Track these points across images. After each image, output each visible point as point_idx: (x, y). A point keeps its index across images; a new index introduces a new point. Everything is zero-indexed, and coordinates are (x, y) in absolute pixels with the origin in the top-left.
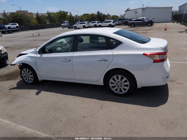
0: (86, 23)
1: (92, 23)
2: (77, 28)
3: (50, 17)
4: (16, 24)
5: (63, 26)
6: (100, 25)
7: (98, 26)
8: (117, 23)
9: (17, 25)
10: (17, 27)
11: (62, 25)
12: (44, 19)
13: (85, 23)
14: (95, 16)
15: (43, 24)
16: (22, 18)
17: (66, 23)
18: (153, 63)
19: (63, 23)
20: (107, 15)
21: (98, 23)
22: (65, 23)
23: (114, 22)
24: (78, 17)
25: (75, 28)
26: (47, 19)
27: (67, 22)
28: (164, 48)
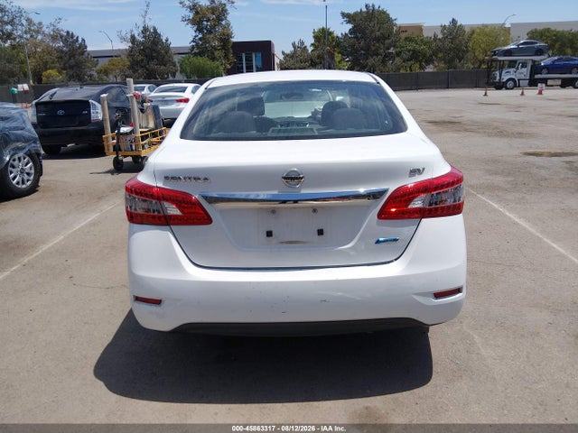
28: (164, 171)
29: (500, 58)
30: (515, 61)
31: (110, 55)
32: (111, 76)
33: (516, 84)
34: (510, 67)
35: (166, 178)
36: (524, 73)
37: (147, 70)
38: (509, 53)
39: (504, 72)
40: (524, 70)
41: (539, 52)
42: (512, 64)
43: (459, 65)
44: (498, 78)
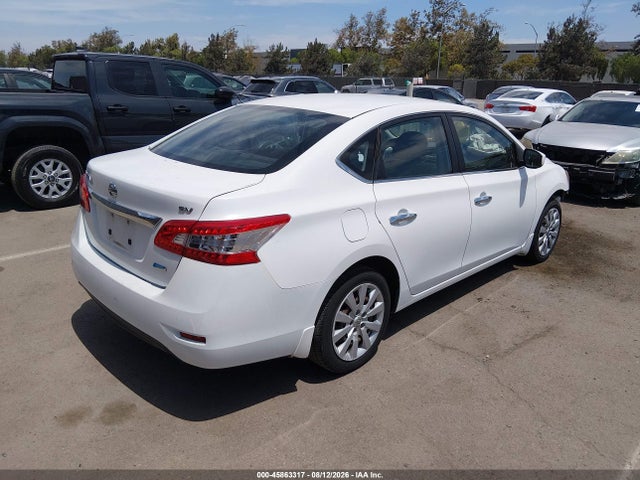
31: (523, 50)
32: (516, 74)
37: (558, 69)
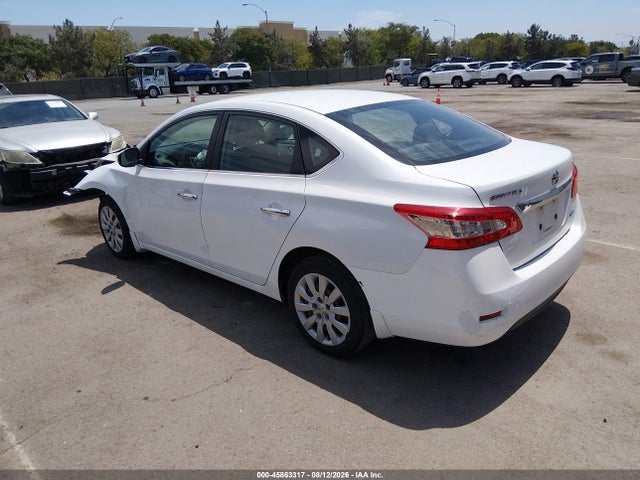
0: (464, 68)
1: (492, 67)
2: (432, 82)
3: (355, 45)
4: (244, 66)
5: (389, 75)
6: (517, 77)
7: (509, 78)
8: (590, 70)
9: (248, 68)
10: (246, 73)
11: (388, 71)
12: (333, 52)
13: (462, 68)
14: (520, 40)
15: (327, 66)
16: (266, 46)
17: (403, 65)
18: (426, 247)
19: (391, 64)
20: (570, 41)
21: (515, 67)
22: (398, 64)
23: (574, 67)
24: (454, 43)
25: (425, 83)
26: (345, 50)
27: (406, 64)
28: (489, 192)
29: (136, 65)
30: (152, 68)
33: (159, 93)
34: (147, 74)
35: (493, 198)
36: (163, 80)
38: (142, 59)
39: (144, 79)
40: (162, 77)
41: (172, 59)
42: (149, 71)
43: (88, 73)
44: (139, 86)
